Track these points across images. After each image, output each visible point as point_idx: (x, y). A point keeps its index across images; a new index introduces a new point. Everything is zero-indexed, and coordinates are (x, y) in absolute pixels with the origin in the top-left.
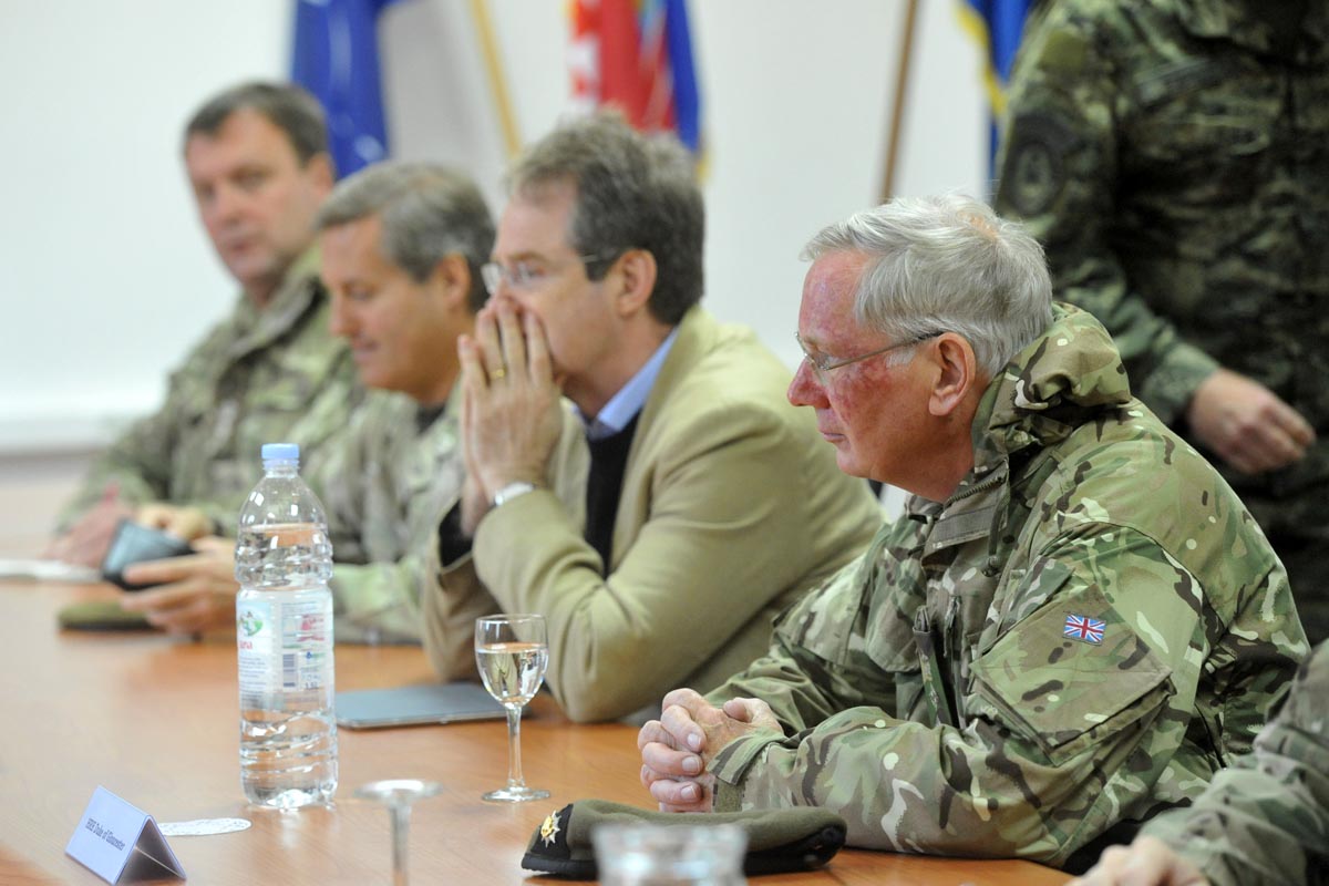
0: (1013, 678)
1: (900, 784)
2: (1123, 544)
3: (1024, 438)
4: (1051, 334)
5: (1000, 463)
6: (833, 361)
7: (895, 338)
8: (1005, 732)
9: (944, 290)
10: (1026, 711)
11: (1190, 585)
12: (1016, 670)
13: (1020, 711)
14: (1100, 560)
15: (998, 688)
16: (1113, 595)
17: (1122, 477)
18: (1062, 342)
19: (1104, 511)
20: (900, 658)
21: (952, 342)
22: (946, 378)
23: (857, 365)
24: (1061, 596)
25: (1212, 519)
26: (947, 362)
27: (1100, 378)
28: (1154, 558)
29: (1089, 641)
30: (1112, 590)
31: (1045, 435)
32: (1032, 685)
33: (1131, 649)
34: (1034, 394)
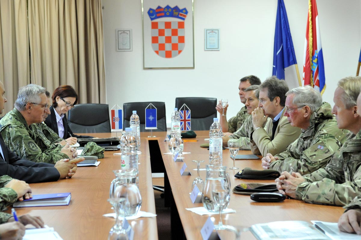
0: (309, 153)
1: (291, 168)
2: (328, 136)
3: (317, 122)
4: (321, 107)
5: (313, 125)
6: (290, 109)
7: (299, 106)
8: (307, 161)
9: (306, 99)
10: (310, 158)
11: (338, 142)
12: (309, 152)
13: (309, 158)
14: (324, 138)
15: (306, 155)
16: (326, 143)
17: (330, 127)
18: (323, 108)
19: (326, 131)
20: (301, 152)
21: (307, 107)
22: (306, 112)
23: (293, 110)
24: (318, 143)
25: (344, 133)
26: (306, 110)
27: (328, 113)
28: (333, 138)
29: (321, 149)
30: (326, 142)
31: (321, 121)
32: (311, 155)
33: (327, 151)
34: (318, 115)
